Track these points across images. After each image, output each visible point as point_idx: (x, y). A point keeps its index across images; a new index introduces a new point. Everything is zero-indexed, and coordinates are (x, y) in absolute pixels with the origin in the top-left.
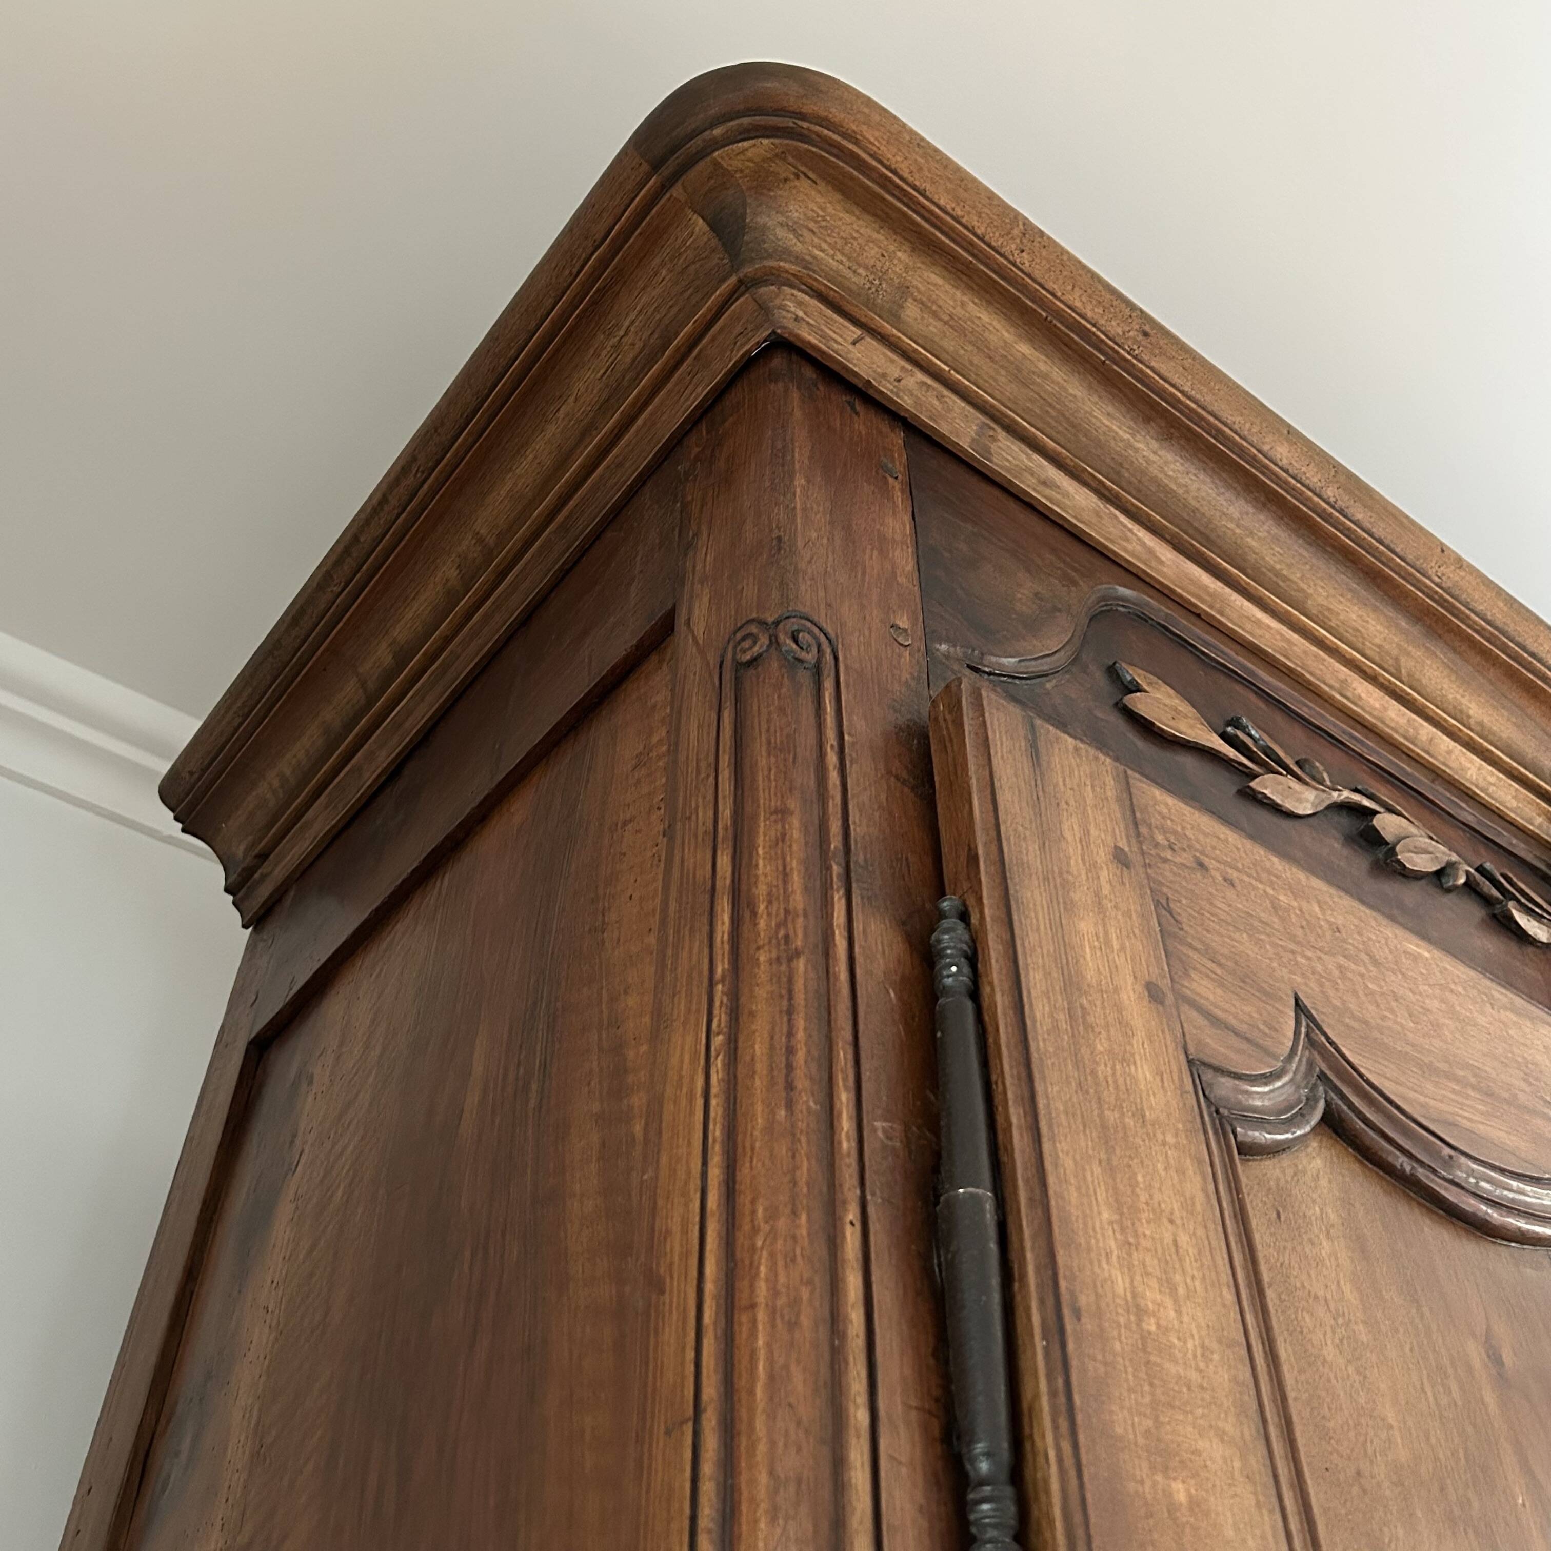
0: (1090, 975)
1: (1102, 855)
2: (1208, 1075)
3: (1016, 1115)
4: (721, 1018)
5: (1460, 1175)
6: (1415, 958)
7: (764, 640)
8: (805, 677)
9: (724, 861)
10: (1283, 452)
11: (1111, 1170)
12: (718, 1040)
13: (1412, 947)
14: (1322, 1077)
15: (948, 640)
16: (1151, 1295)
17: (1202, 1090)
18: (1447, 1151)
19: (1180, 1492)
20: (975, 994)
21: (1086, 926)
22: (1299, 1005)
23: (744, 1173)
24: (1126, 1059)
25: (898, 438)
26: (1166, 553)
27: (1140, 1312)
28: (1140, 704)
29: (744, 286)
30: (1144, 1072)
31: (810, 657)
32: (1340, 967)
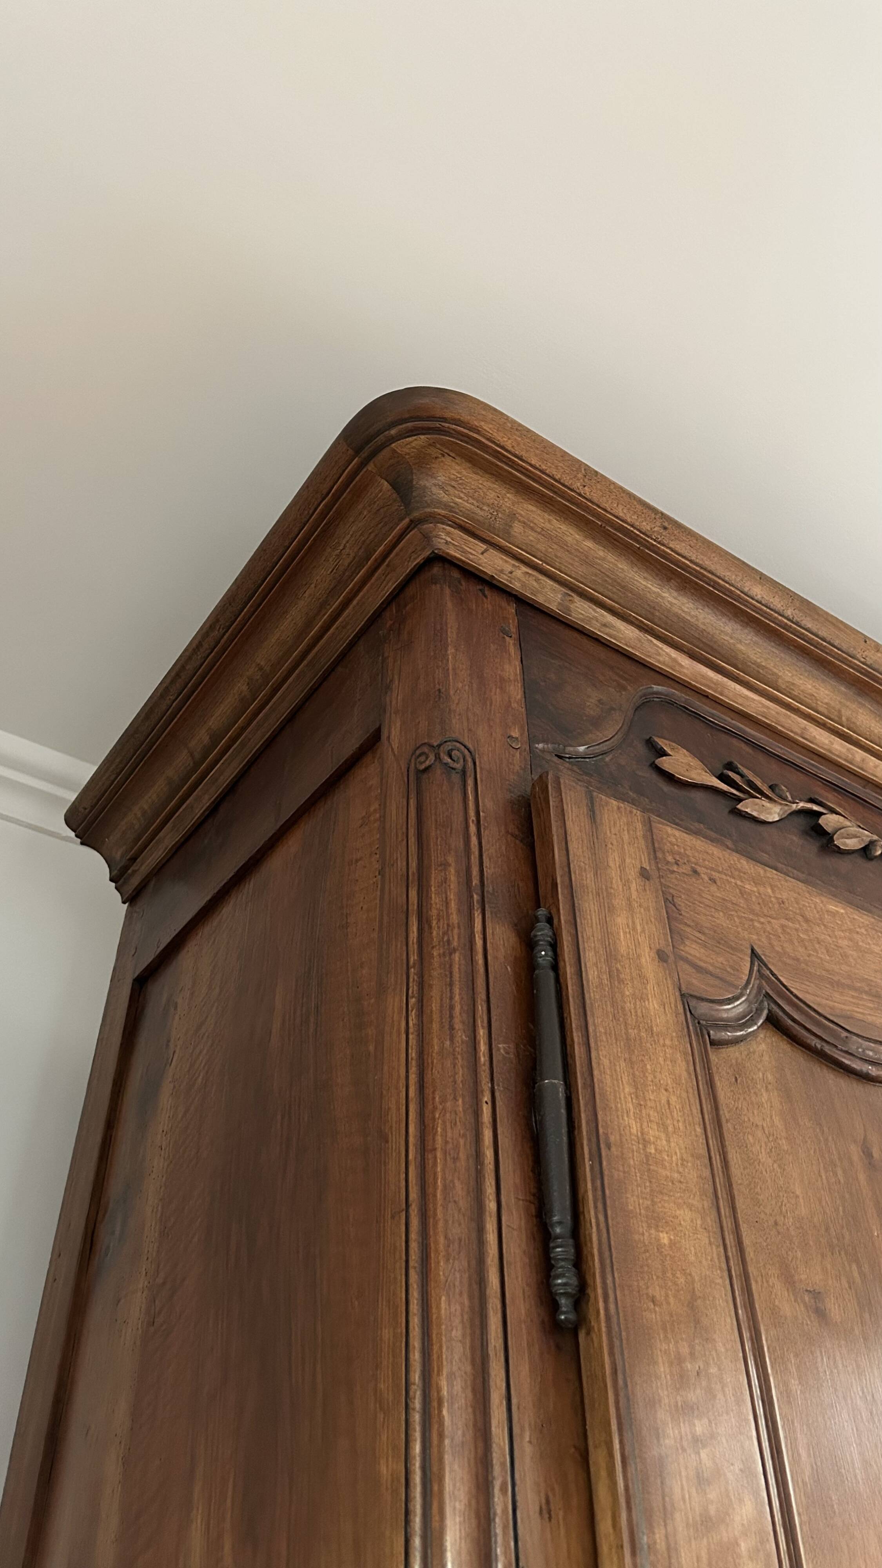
0: (623, 950)
1: (632, 874)
2: (693, 1003)
3: (577, 1037)
4: (414, 988)
5: (853, 1048)
6: (834, 914)
7: (432, 757)
8: (456, 778)
9: (413, 894)
10: (758, 591)
11: (631, 1063)
12: (412, 1001)
13: (832, 907)
14: (767, 995)
15: (543, 742)
16: (652, 1132)
17: (688, 1010)
18: (844, 1034)
19: (665, 1238)
20: (555, 967)
21: (621, 920)
22: (754, 954)
23: (428, 1078)
24: (643, 998)
25: (511, 609)
26: (685, 661)
27: (646, 1143)
28: (665, 763)
29: (414, 524)
30: (653, 1005)
31: (459, 766)
32: (783, 926)
